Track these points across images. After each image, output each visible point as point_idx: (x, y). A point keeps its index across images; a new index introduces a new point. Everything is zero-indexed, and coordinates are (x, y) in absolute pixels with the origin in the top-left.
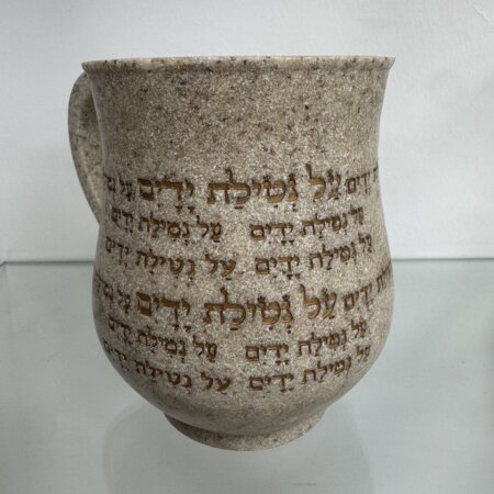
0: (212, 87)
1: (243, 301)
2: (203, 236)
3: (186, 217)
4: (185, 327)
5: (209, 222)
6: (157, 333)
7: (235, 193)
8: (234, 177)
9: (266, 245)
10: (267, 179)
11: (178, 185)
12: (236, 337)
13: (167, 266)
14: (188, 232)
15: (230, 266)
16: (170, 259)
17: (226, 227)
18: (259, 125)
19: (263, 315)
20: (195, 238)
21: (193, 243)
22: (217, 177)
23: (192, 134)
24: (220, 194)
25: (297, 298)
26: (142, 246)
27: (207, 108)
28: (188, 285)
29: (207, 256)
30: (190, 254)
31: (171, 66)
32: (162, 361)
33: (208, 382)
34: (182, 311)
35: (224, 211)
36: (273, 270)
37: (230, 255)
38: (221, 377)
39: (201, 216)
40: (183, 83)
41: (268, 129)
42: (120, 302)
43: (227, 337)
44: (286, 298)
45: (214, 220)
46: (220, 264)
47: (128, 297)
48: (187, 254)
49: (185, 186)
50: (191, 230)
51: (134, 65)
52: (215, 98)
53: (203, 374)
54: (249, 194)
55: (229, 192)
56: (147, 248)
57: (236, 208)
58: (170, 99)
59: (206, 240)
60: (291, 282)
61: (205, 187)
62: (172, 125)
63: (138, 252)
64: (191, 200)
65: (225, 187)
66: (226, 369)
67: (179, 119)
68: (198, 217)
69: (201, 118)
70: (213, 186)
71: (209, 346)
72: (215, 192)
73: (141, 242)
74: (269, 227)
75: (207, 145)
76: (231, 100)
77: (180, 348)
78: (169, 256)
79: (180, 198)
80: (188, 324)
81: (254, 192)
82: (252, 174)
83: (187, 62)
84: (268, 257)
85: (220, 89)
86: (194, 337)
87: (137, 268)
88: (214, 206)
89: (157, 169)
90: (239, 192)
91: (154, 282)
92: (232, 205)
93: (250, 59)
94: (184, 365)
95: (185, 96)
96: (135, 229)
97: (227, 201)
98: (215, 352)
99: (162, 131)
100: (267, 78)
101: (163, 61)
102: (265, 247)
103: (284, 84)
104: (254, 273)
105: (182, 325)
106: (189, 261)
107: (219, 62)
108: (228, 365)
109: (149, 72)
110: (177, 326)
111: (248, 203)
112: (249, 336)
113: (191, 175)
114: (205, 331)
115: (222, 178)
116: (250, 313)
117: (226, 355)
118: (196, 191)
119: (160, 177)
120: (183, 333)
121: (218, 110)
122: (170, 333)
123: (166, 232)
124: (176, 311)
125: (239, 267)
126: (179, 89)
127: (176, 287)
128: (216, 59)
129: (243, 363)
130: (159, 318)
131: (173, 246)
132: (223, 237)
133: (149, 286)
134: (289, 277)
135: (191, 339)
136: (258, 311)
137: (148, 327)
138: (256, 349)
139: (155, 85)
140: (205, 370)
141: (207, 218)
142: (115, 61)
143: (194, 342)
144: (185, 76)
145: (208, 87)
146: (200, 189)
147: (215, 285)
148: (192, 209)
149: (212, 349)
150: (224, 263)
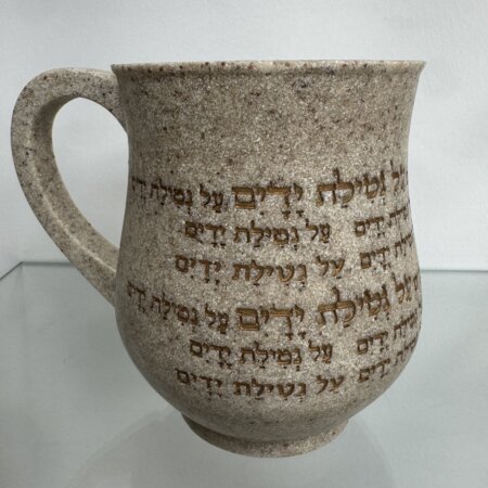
0: (332, 91)
1: (352, 298)
2: (313, 238)
3: (294, 221)
4: (299, 334)
5: (318, 224)
6: (268, 346)
7: (341, 192)
8: (341, 177)
9: (367, 240)
10: (366, 176)
11: (286, 190)
12: (350, 333)
13: (276, 275)
14: (297, 236)
15: (339, 264)
16: (279, 268)
17: (334, 227)
18: (365, 125)
19: (369, 306)
20: (305, 241)
21: (304, 247)
22: (326, 178)
23: (306, 137)
24: (328, 195)
25: (391, 287)
26: (241, 258)
27: (324, 110)
28: (300, 290)
29: (318, 258)
30: (301, 258)
31: (296, 70)
32: (275, 374)
33: (322, 385)
34: (295, 319)
35: (331, 211)
36: (374, 263)
37: (339, 254)
38: (336, 376)
39: (310, 220)
40: (305, 86)
41: (371, 129)
42: (211, 324)
43: (340, 335)
44: (384, 287)
45: (323, 222)
46: (330, 264)
47: (225, 315)
48: (296, 258)
49: (292, 190)
50: (300, 234)
51: (250, 67)
52: (333, 100)
53: (319, 378)
54: (353, 192)
55: (337, 192)
56: (249, 260)
57: (342, 207)
58: (288, 102)
59: (316, 242)
60: (386, 272)
61: (314, 189)
62: (285, 129)
63: (235, 265)
64: (300, 203)
65: (333, 187)
66: (341, 366)
67: (294, 122)
68: (307, 220)
69: (316, 121)
70: (321, 187)
71: (325, 348)
72: (323, 193)
73: (238, 255)
74: (368, 222)
75: (318, 147)
76: (346, 102)
77: (295, 356)
78: (277, 263)
79: (287, 203)
80: (303, 330)
81: (357, 189)
82: (356, 173)
83: (314, 65)
84: (369, 251)
85: (339, 92)
86: (310, 342)
87: (236, 283)
88: (322, 208)
89: (260, 176)
90: (345, 191)
91: (259, 294)
92: (339, 205)
93: (369, 63)
94: (300, 373)
95: (304, 99)
96: (229, 241)
97: (335, 201)
98: (331, 352)
99: (271, 135)
100: (376, 81)
101: (287, 64)
102: (366, 242)
103: (386, 86)
104: (359, 268)
105: (296, 332)
106: (300, 266)
107: (345, 65)
108: (343, 363)
109: (267, 74)
110: (290, 335)
111: (352, 202)
112: (359, 330)
113: (300, 178)
114: (321, 334)
115: (331, 179)
116: (358, 307)
117: (341, 352)
118: (306, 194)
119: (264, 183)
120: (297, 341)
121: (333, 111)
122: (283, 344)
123: (272, 240)
124: (288, 319)
125: (348, 264)
126: (298, 92)
127: (287, 294)
128: (343, 63)
129: (356, 357)
130: (269, 330)
131: (281, 253)
132: (331, 236)
133: (254, 299)
134: (384, 267)
135: (306, 345)
136: (365, 305)
137: (255, 342)
138: (365, 341)
139: (272, 88)
140: (321, 373)
141: (315, 220)
142: (223, 64)
143: (310, 346)
144: (307, 79)
145: (329, 90)
146: (309, 192)
147: (327, 286)
148: (300, 213)
149: (328, 351)
150: (333, 262)
